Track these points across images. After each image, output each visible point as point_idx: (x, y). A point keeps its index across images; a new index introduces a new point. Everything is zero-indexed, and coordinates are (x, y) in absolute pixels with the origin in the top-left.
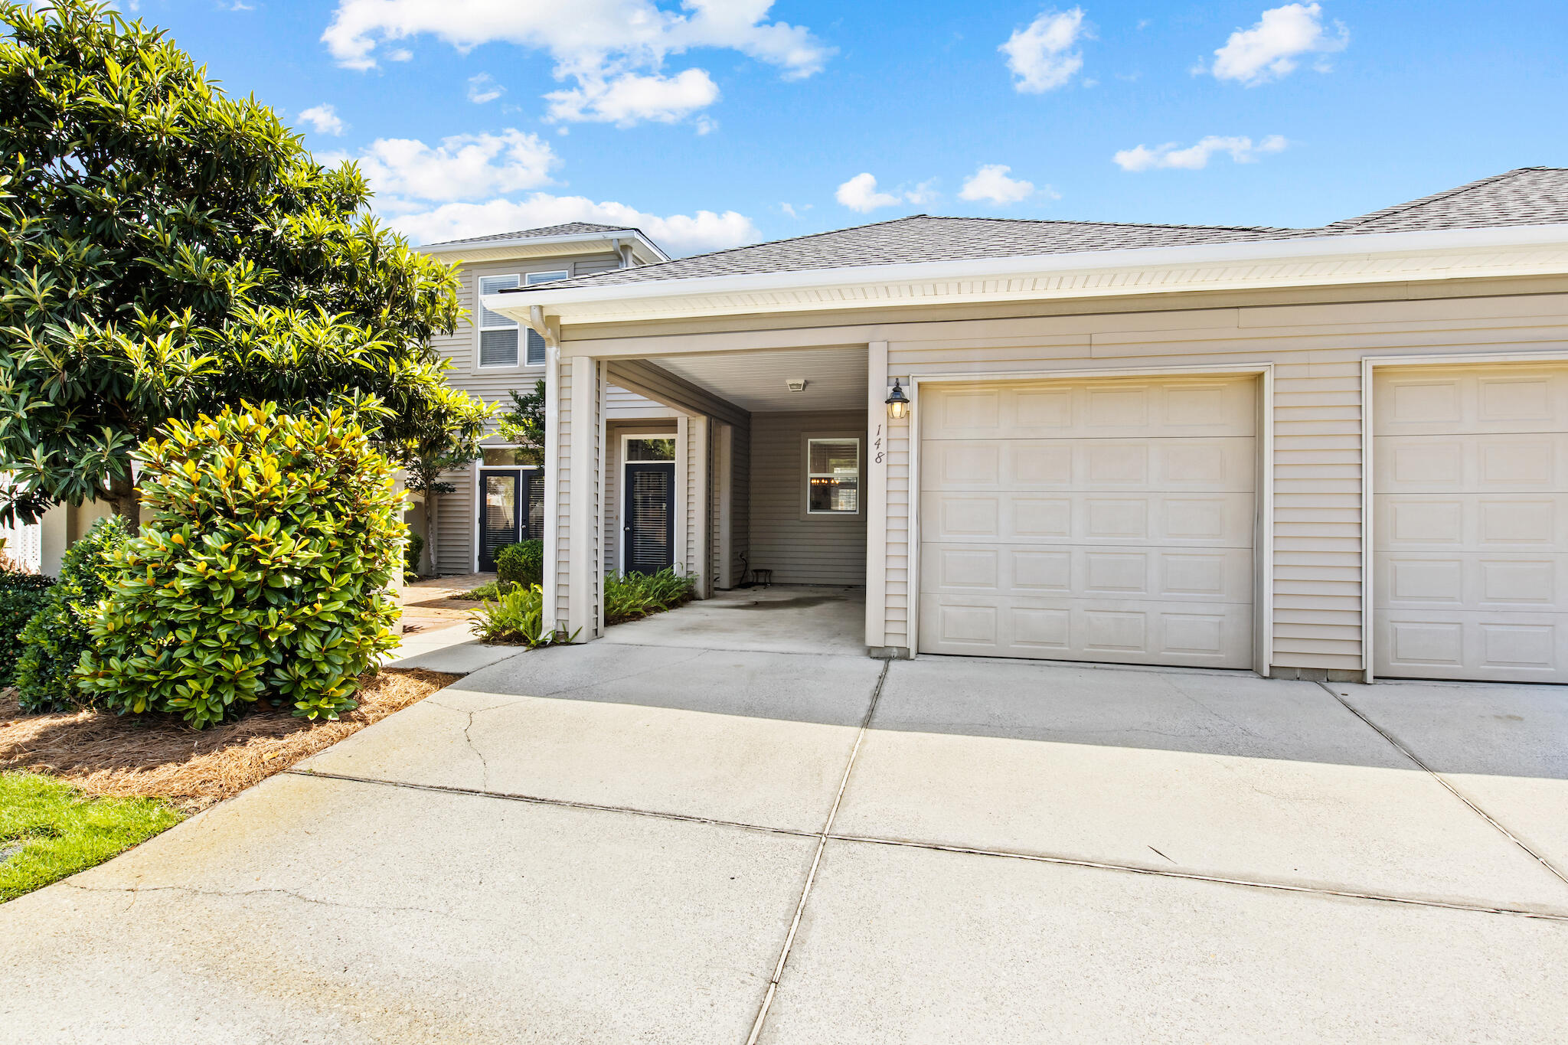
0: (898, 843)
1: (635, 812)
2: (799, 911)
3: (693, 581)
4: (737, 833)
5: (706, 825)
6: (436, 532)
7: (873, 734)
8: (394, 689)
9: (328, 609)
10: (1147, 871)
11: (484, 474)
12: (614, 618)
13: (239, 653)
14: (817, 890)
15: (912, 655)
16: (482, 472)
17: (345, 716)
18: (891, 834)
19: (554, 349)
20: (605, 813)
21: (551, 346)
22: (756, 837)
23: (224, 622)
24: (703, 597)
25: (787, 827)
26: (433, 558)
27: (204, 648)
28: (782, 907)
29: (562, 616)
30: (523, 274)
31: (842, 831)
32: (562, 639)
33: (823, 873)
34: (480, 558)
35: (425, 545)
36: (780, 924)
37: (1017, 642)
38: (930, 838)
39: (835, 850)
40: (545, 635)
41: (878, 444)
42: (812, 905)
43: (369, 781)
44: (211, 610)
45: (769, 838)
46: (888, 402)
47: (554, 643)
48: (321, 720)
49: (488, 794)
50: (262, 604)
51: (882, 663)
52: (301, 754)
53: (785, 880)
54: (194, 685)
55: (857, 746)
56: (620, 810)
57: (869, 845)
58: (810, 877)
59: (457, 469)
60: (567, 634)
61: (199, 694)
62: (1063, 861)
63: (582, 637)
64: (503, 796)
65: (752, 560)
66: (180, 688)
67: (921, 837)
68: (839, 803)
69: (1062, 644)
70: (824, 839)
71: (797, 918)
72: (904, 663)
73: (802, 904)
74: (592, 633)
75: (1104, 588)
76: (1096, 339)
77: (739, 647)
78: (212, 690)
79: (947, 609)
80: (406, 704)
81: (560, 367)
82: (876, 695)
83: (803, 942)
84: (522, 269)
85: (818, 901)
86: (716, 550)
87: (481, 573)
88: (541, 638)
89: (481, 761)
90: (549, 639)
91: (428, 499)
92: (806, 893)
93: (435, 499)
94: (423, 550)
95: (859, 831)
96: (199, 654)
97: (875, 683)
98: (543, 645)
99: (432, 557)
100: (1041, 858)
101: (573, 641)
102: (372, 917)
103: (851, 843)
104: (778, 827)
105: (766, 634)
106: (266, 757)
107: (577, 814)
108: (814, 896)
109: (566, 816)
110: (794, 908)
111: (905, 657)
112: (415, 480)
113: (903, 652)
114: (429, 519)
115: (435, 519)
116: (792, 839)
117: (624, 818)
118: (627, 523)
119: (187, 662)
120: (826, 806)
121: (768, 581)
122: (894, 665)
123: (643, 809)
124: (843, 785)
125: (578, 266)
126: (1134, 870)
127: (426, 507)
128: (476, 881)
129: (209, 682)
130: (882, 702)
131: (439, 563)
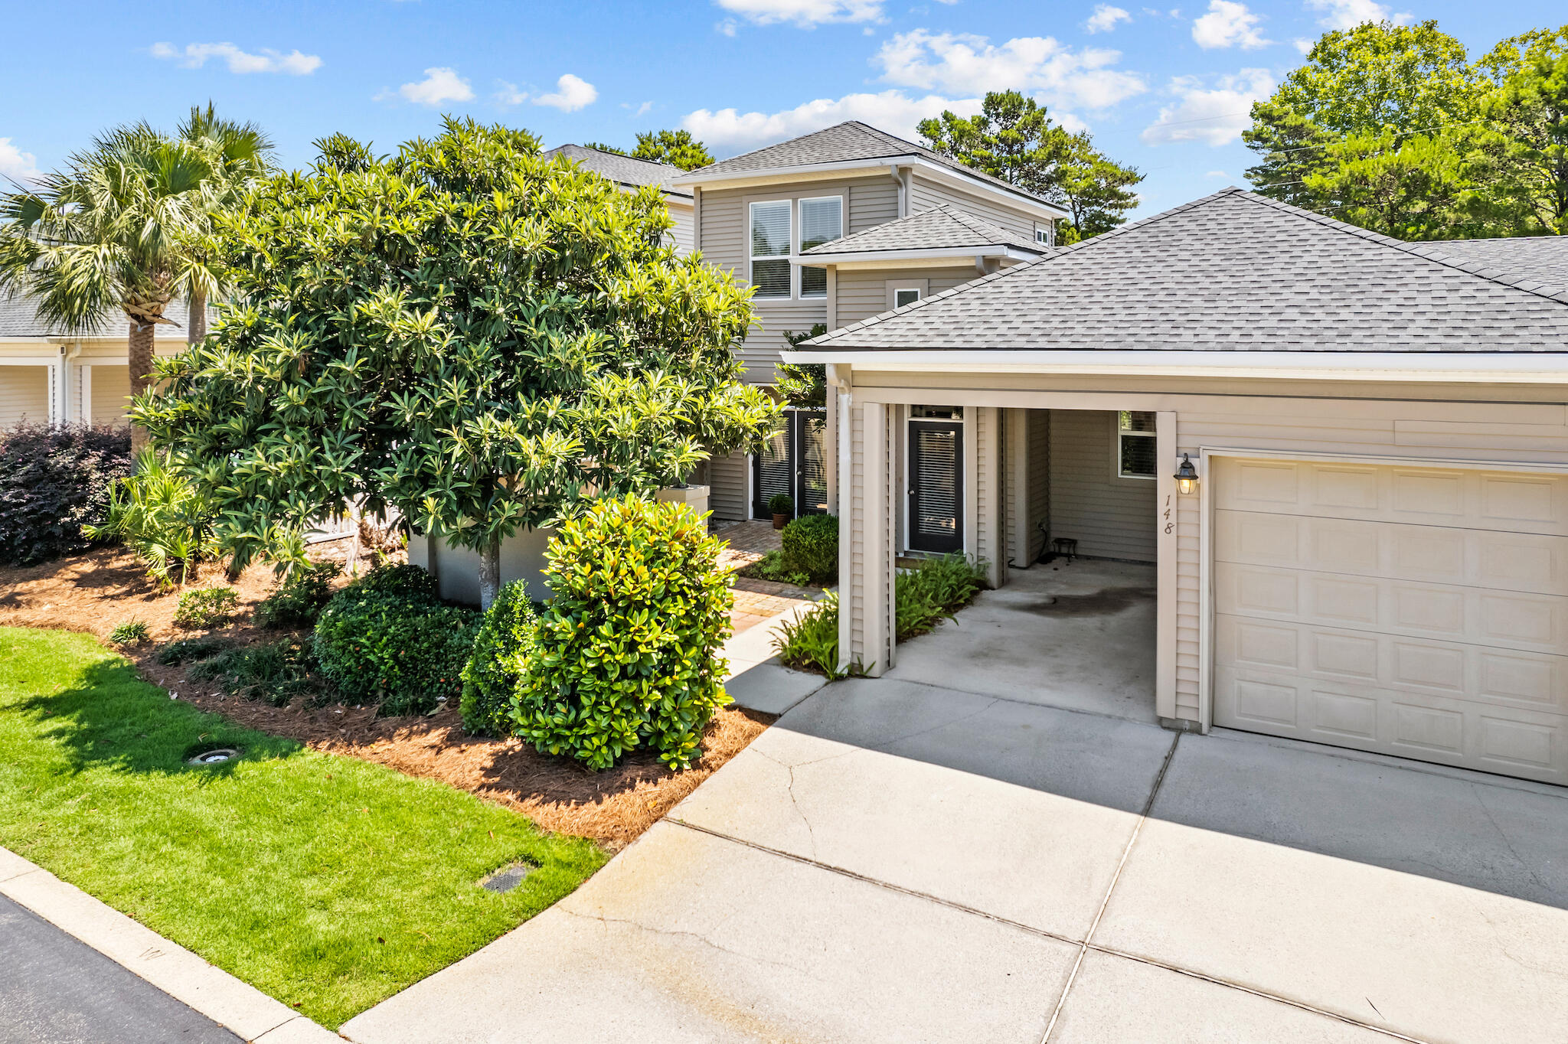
0: (1145, 961)
1: (935, 899)
2: (1057, 1011)
3: (986, 567)
4: (1015, 932)
5: (989, 921)
7: (1152, 823)
8: (726, 733)
9: (681, 676)
10: (1353, 1022)
12: (905, 635)
13: (626, 718)
14: (1073, 995)
15: (1205, 729)
17: (696, 765)
18: (1141, 951)
19: (847, 396)
20: (910, 898)
21: (843, 393)
22: (1028, 937)
23: (614, 692)
24: (995, 586)
25: (1056, 932)
27: (600, 712)
28: (1045, 1006)
29: (857, 649)
30: (795, 200)
31: (1101, 942)
32: (857, 672)
33: (1080, 981)
34: (754, 502)
36: (1042, 1020)
37: (1319, 727)
38: (1172, 960)
39: (1094, 960)
40: (842, 668)
41: (1167, 515)
42: (1067, 1008)
43: (727, 838)
44: (605, 684)
45: (1040, 941)
46: (1176, 476)
47: (850, 675)
48: (680, 770)
49: (819, 865)
50: (638, 676)
51: (1173, 735)
52: (671, 802)
53: (1049, 982)
54: (595, 741)
55: (1129, 848)
56: (921, 895)
57: (1121, 959)
58: (1068, 982)
60: (862, 666)
61: (599, 748)
62: (1282, 1000)
63: (876, 671)
64: (829, 868)
65: (1053, 527)
66: (586, 743)
67: (1165, 958)
68: (1103, 912)
69: (1368, 735)
70: (1084, 948)
71: (1055, 1017)
72: (1196, 738)
73: (1060, 1005)
74: (886, 665)
75: (1415, 682)
76: (1400, 426)
77: (1028, 698)
78: (607, 744)
79: (1244, 684)
80: (737, 752)
81: (852, 411)
82: (1158, 784)
83: (1057, 1038)
84: (794, 195)
85: (1072, 1004)
86: (1010, 523)
87: (756, 521)
88: (838, 671)
89: (807, 827)
90: (845, 672)
92: (1064, 995)
95: (1114, 945)
96: (598, 717)
97: (1159, 766)
98: (840, 678)
100: (1263, 994)
101: (869, 674)
102: (759, 966)
103: (1107, 955)
104: (1049, 930)
105: (1058, 672)
106: (650, 805)
107: (889, 895)
108: (1070, 1000)
109: (881, 897)
110: (1053, 1008)
111: (1196, 730)
113: (1195, 726)
116: (1058, 945)
117: (925, 903)
118: (911, 486)
119: (589, 722)
120: (1091, 913)
121: (1072, 552)
122: (1186, 740)
123: (940, 897)
124: (1109, 893)
125: (853, 190)
126: (1342, 1019)
128: (821, 947)
129: (605, 738)
130: (1163, 792)
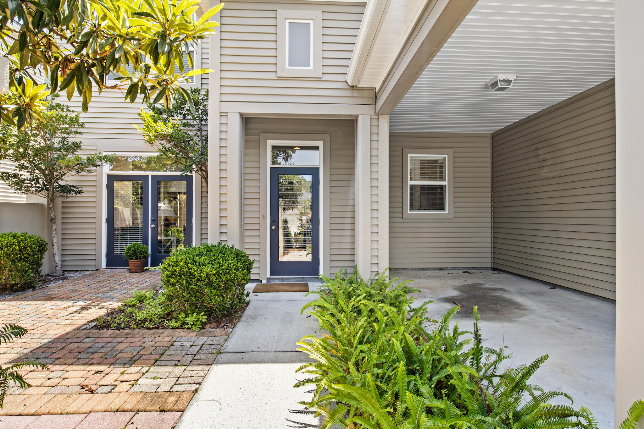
6: (60, 231)
11: (111, 179)
16: (109, 176)
26: (58, 258)
34: (107, 255)
35: (48, 247)
59: (83, 173)
87: (110, 270)
91: (52, 200)
93: (59, 201)
94: (46, 253)
99: (56, 257)
112: (37, 180)
114: (53, 220)
115: (59, 221)
127: (49, 209)
131: (63, 261)
